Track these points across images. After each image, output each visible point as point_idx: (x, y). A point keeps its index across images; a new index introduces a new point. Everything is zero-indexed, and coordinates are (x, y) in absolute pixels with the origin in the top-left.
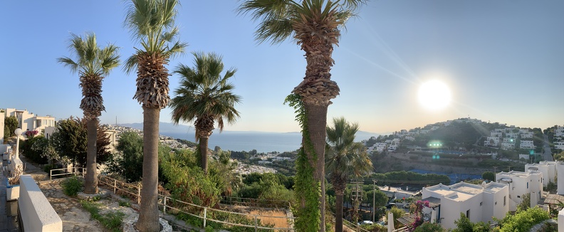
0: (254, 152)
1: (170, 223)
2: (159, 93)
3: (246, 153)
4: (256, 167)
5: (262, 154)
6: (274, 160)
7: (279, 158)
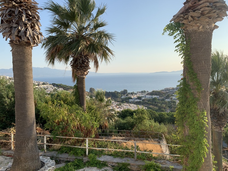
0: (125, 92)
1: (52, 158)
2: (29, 28)
3: (118, 93)
4: (128, 105)
5: (132, 94)
6: (143, 98)
7: (148, 96)
